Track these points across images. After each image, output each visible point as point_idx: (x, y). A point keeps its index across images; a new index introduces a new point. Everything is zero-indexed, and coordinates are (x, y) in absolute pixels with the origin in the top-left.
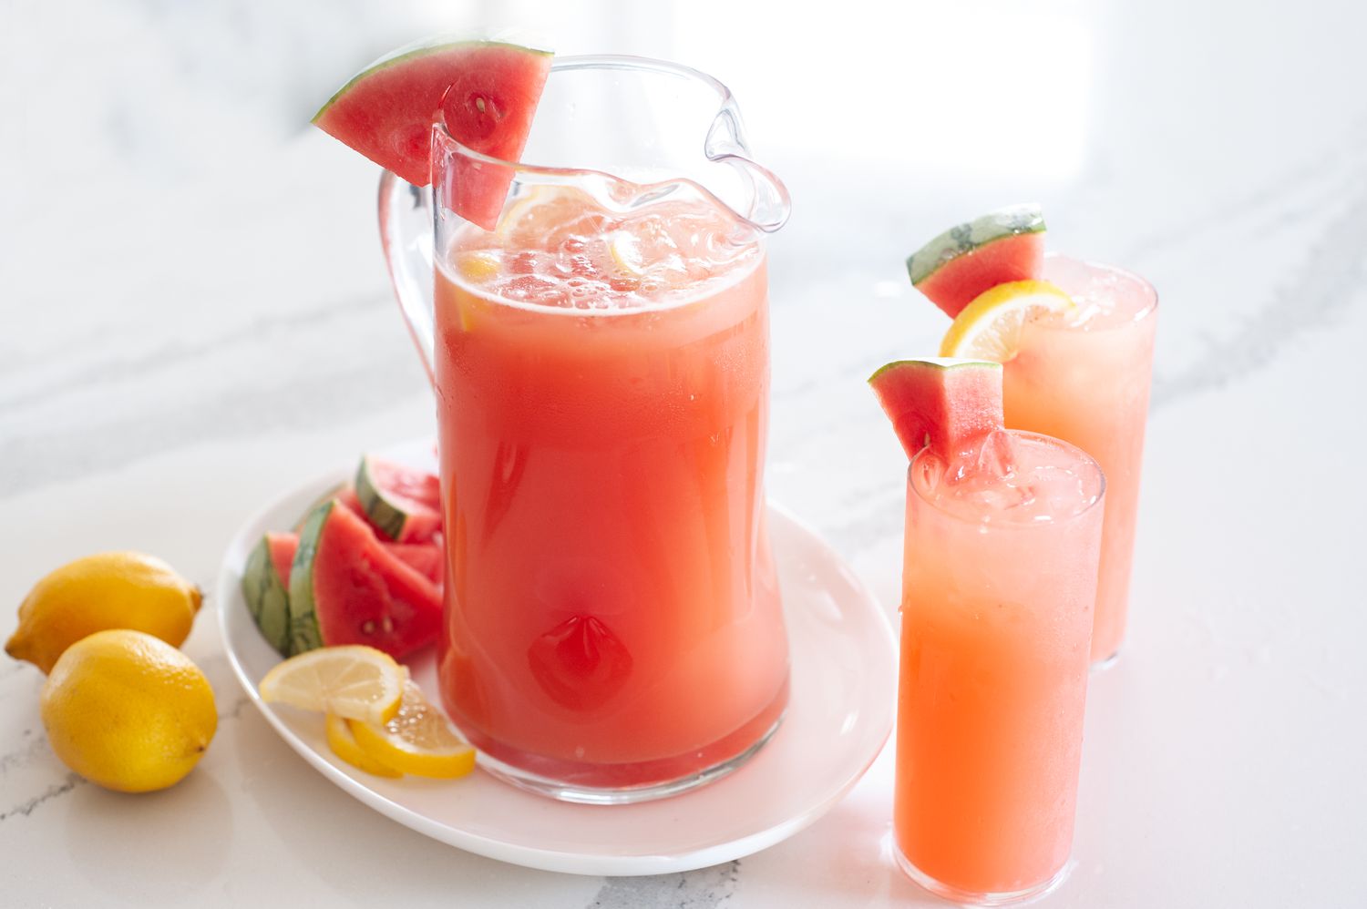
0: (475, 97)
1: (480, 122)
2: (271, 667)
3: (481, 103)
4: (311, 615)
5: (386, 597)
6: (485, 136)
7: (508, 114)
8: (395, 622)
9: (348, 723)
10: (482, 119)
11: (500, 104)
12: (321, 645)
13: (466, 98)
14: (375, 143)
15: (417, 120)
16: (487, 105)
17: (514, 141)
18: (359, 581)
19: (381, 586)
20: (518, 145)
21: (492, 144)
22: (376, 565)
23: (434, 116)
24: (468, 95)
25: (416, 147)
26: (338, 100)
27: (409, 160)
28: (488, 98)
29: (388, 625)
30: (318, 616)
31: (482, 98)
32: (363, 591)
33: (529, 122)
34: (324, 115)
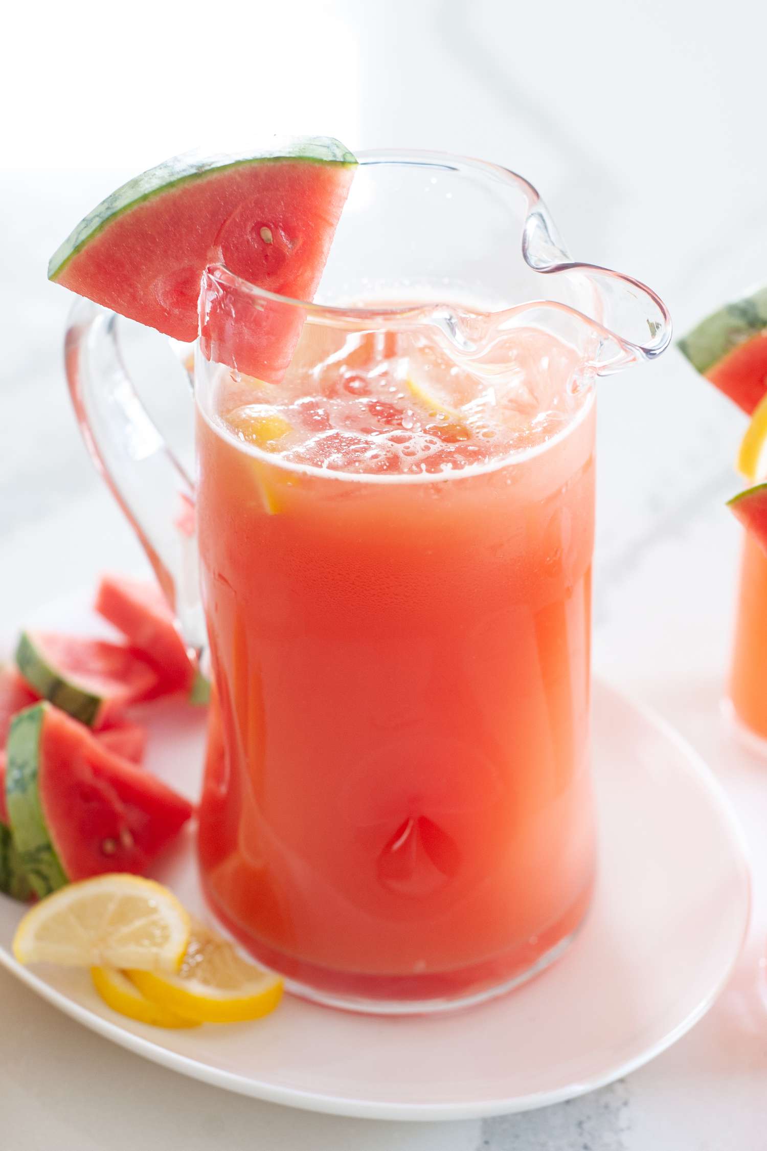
0: (258, 227)
1: (266, 257)
2: (17, 921)
3: (267, 234)
4: (48, 848)
5: (119, 806)
6: (272, 272)
7: (300, 242)
8: (133, 833)
9: (126, 974)
10: (269, 252)
11: (291, 233)
12: (66, 882)
13: (249, 229)
14: (134, 297)
15: (186, 263)
16: (274, 235)
17: (308, 274)
18: (88, 794)
19: (111, 794)
20: (312, 279)
21: (282, 281)
22: (98, 770)
23: (210, 255)
24: (250, 225)
25: (182, 293)
26: (85, 248)
27: (176, 311)
28: (276, 227)
29: (127, 840)
30: (57, 848)
31: (269, 227)
32: (94, 805)
33: (325, 249)
34: (66, 269)
